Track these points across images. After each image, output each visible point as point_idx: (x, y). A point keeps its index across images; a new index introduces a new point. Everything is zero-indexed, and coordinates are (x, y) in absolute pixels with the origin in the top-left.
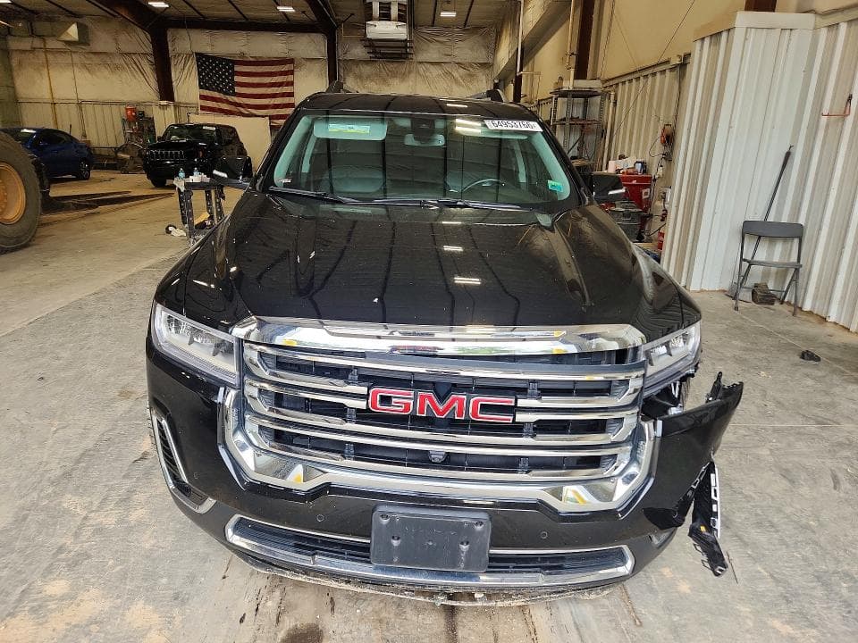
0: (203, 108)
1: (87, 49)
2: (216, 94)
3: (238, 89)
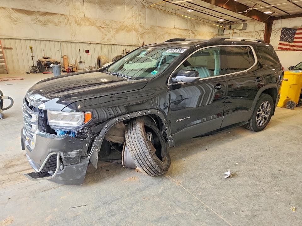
0: (279, 48)
1: (245, 31)
2: (285, 43)
3: (295, 40)
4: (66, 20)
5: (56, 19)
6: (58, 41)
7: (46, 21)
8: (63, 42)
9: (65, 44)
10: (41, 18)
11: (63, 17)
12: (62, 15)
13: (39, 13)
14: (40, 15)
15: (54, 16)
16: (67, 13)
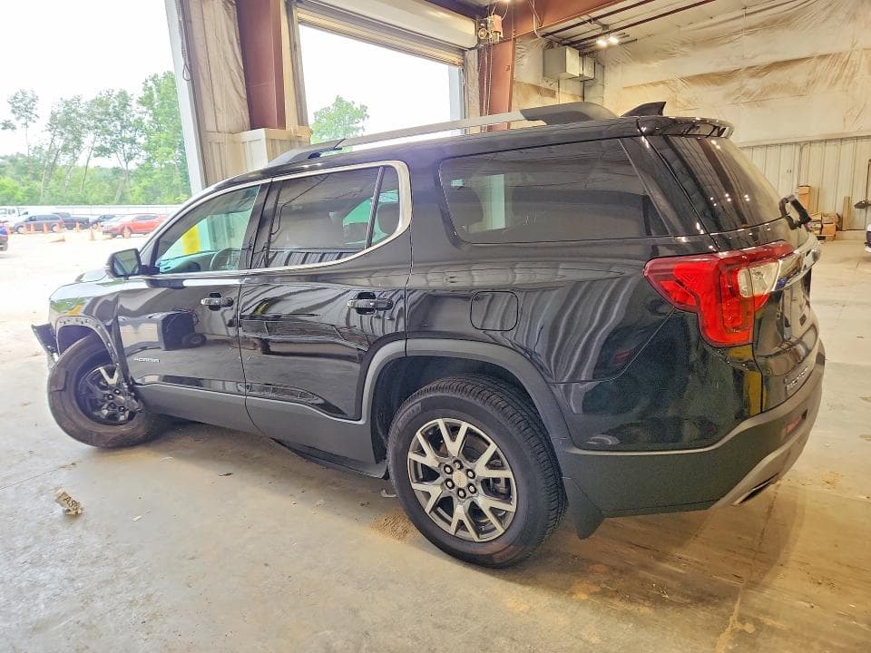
4: (835, 71)
5: (798, 75)
6: (796, 143)
7: (767, 90)
8: (811, 142)
9: (816, 149)
10: (753, 84)
11: (825, 63)
12: (823, 57)
13: (751, 71)
14: (752, 76)
15: (797, 67)
16: (844, 46)
